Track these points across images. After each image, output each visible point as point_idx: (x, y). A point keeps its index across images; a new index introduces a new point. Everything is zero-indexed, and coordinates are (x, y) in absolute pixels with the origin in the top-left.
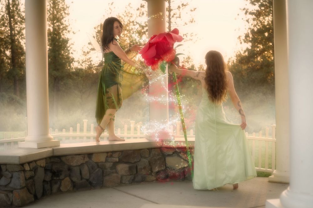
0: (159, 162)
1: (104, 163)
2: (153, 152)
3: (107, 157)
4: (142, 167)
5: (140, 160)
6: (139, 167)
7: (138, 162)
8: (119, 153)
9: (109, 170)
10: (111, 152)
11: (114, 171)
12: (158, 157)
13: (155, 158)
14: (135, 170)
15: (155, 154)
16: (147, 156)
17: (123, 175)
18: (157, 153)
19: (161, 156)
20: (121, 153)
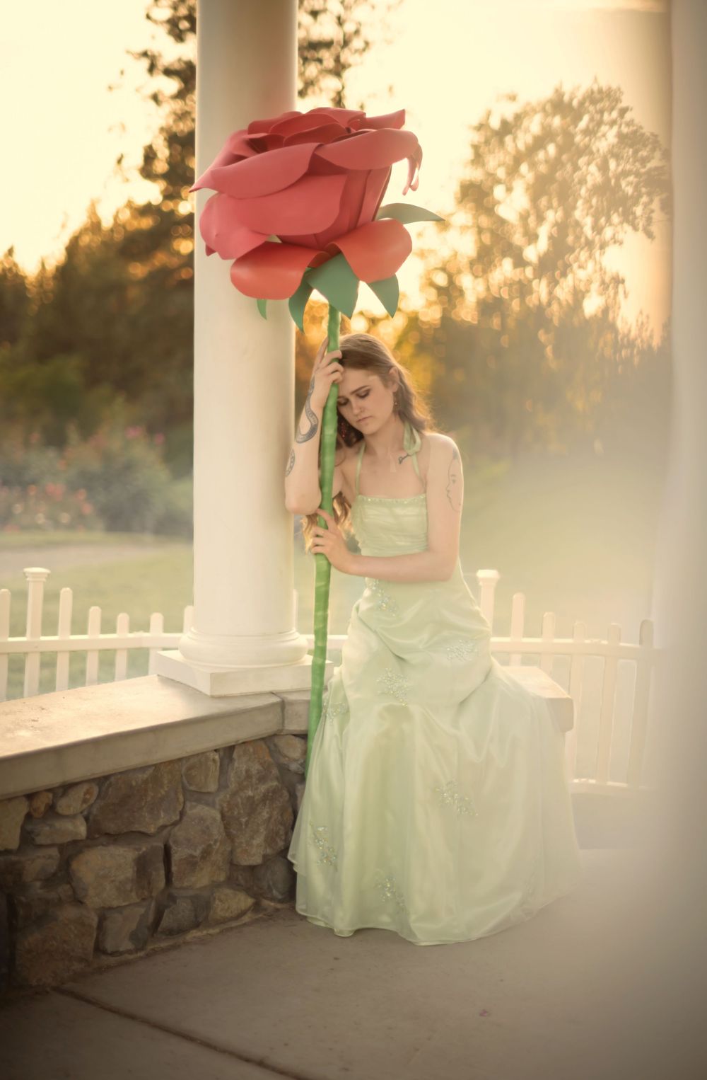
0: (265, 815)
1: (14, 858)
2: (241, 764)
3: (29, 817)
4: (197, 853)
5: (182, 814)
6: (178, 854)
7: (175, 824)
8: (87, 792)
9: (37, 889)
10: (50, 790)
11: (63, 890)
12: (263, 788)
13: (250, 793)
14: (162, 872)
15: (247, 771)
16: (212, 787)
17: (110, 908)
18: (256, 768)
19: (275, 783)
20: (96, 790)
